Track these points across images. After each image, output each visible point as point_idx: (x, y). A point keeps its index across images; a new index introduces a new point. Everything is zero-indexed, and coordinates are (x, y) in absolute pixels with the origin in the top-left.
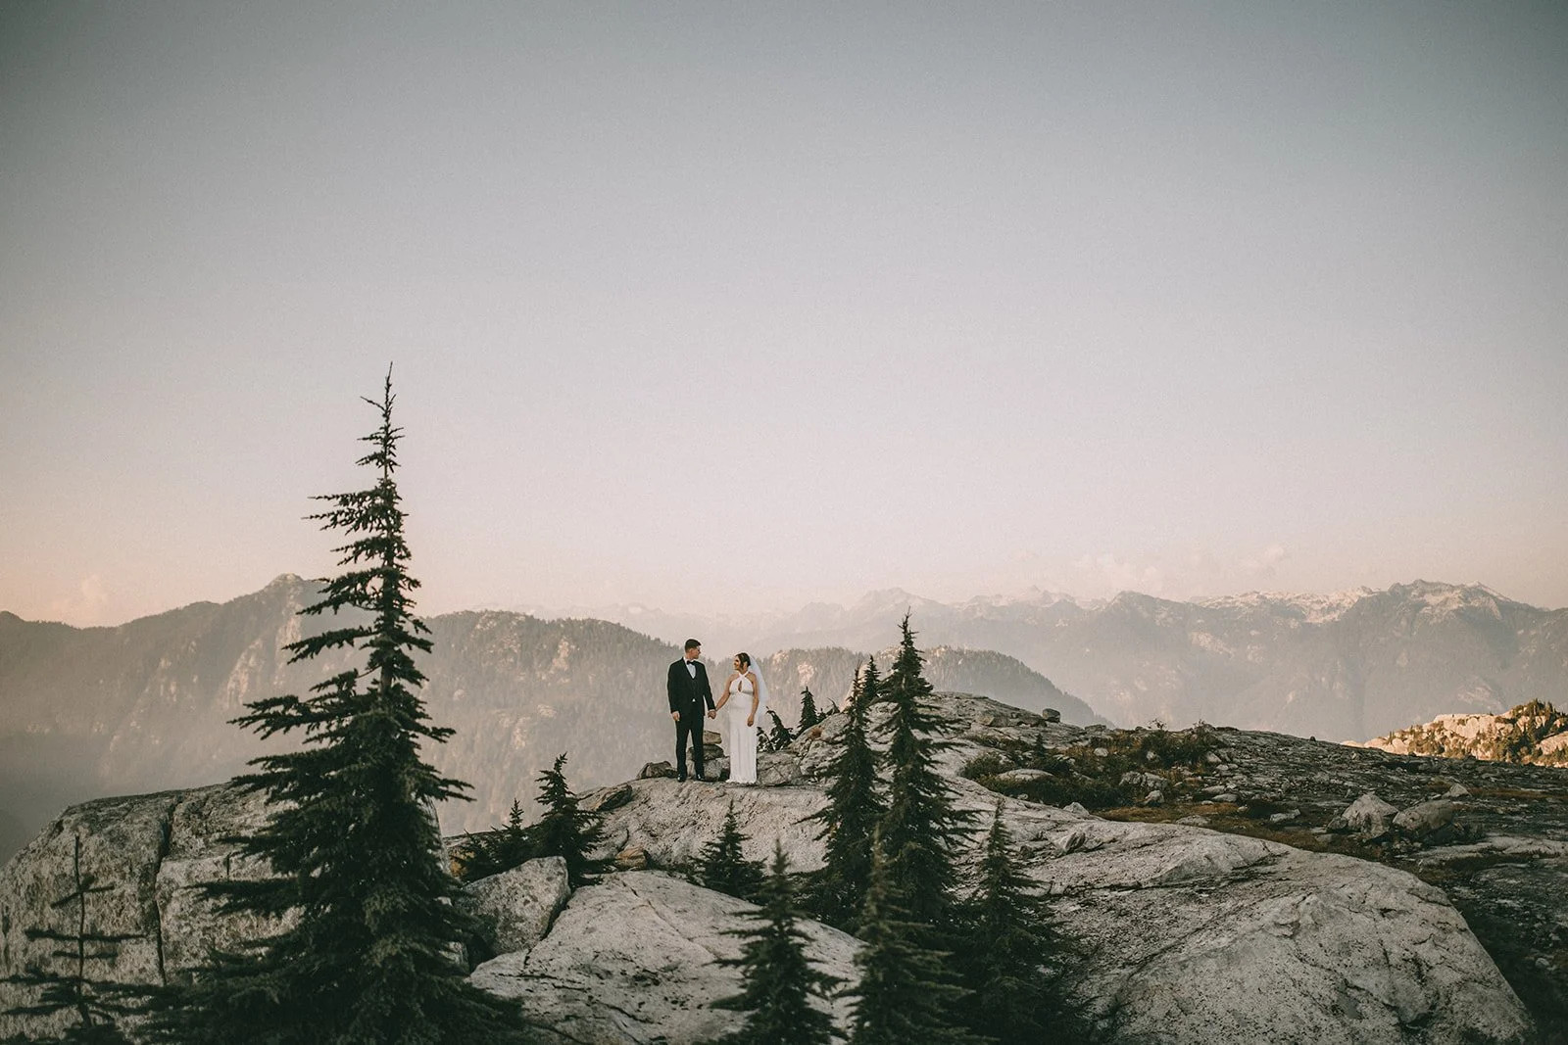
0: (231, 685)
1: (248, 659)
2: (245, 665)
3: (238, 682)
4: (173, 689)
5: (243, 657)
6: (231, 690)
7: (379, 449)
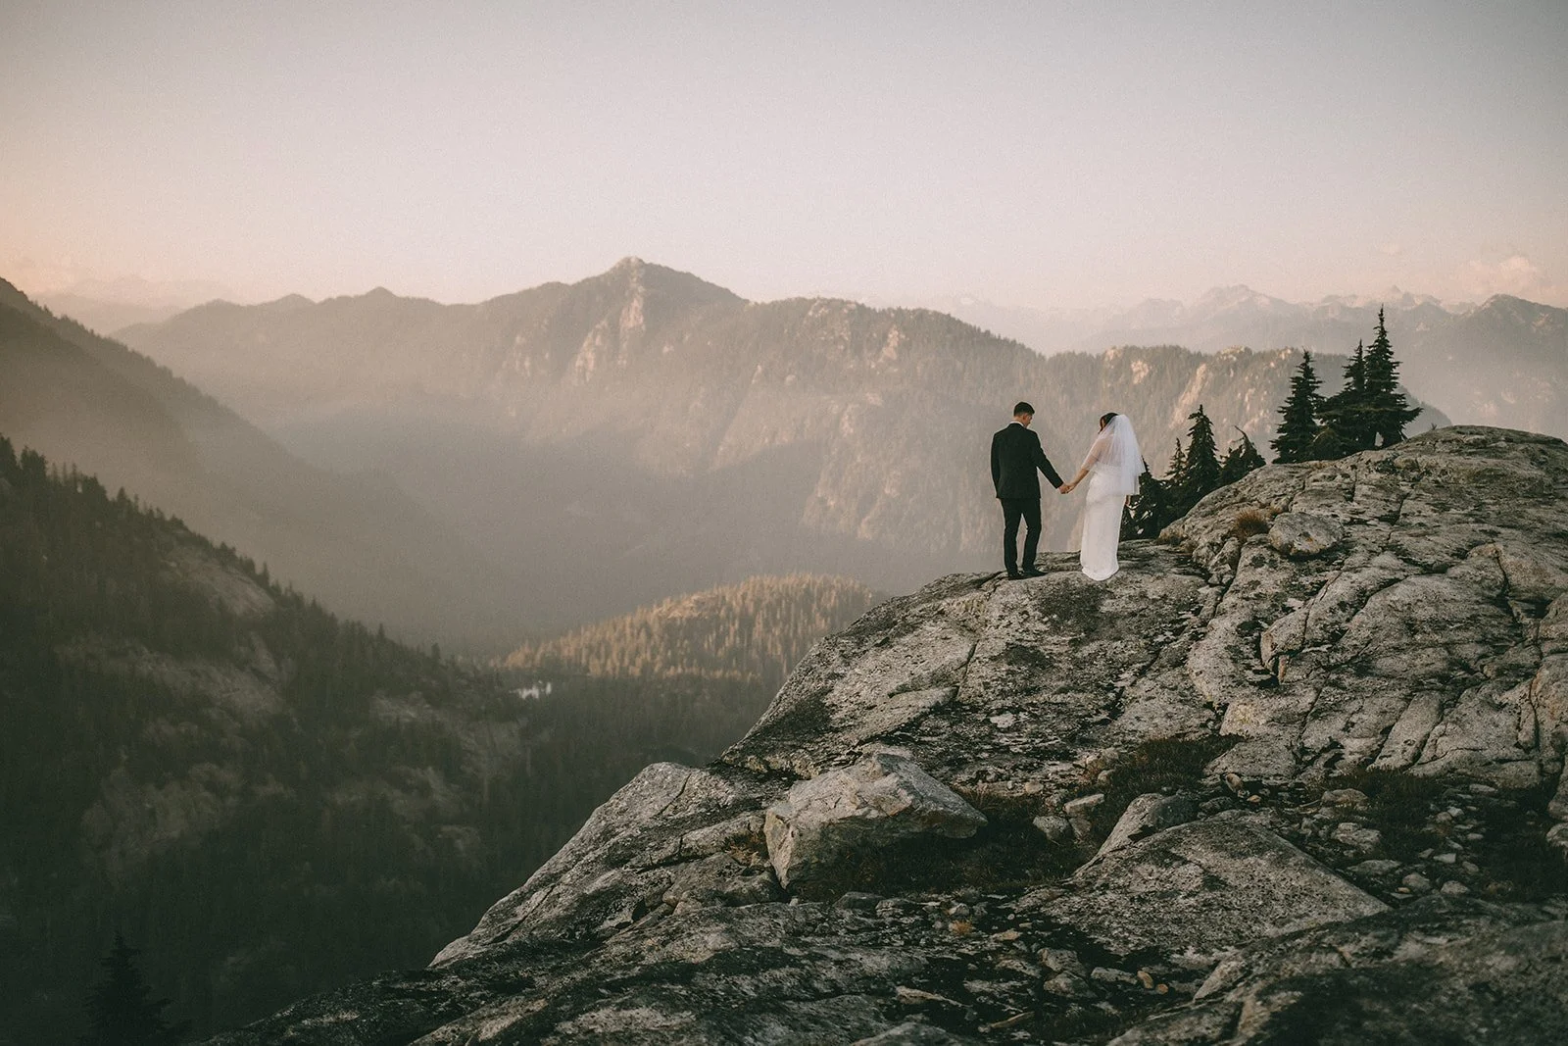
0: (579, 363)
1: (594, 338)
2: (590, 345)
3: (586, 360)
4: (527, 364)
5: (590, 335)
6: (579, 367)
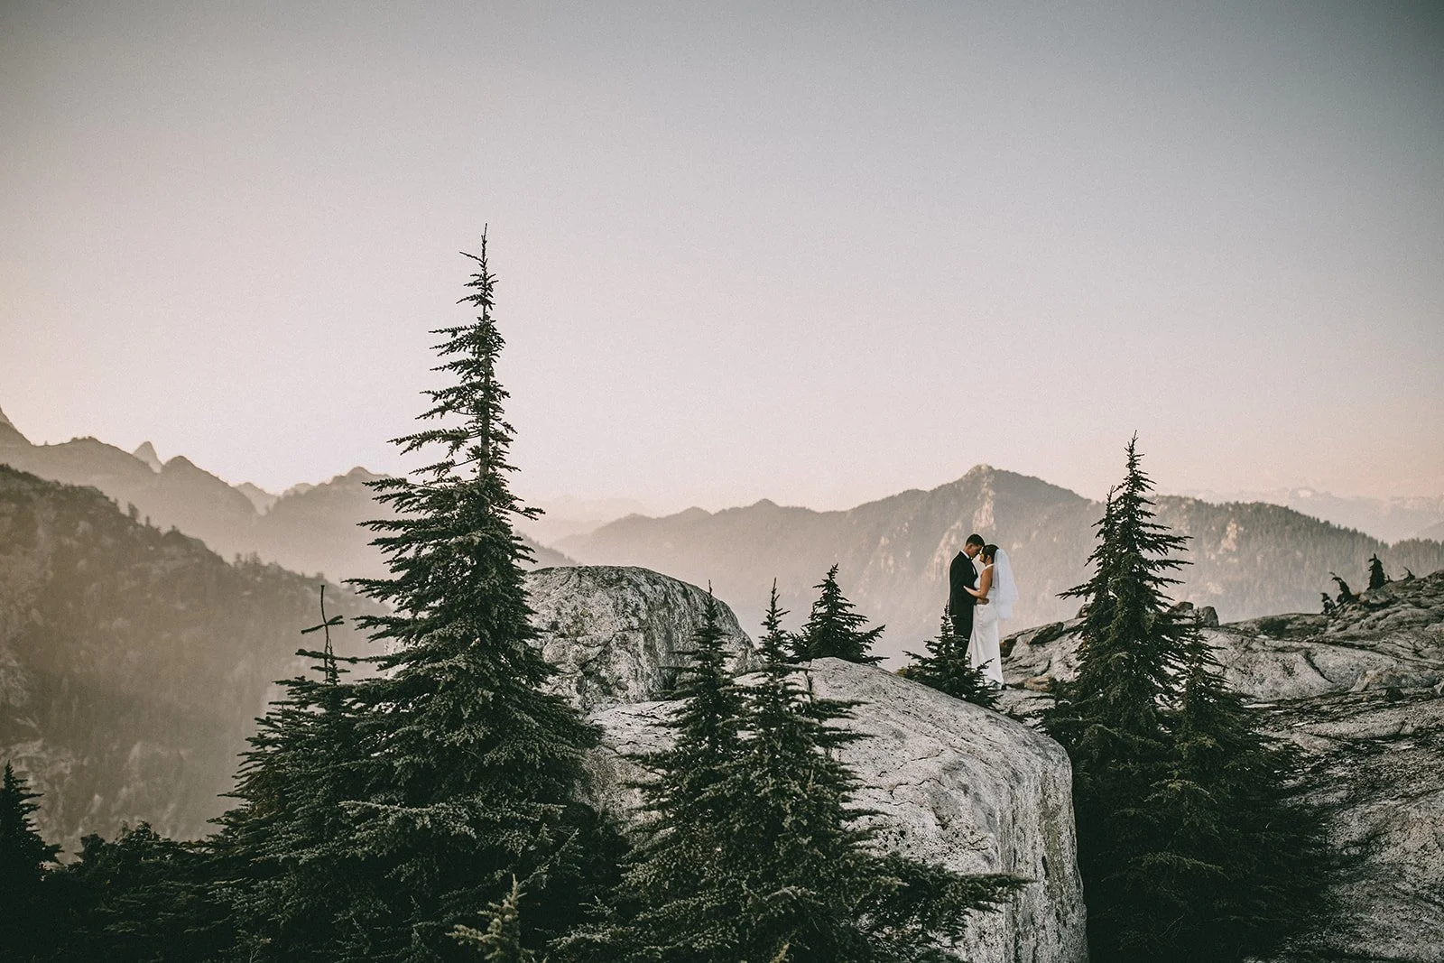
0: (937, 560)
1: (950, 537)
2: (947, 543)
3: (943, 558)
4: (891, 562)
5: (946, 535)
6: (937, 564)
7: (479, 292)
